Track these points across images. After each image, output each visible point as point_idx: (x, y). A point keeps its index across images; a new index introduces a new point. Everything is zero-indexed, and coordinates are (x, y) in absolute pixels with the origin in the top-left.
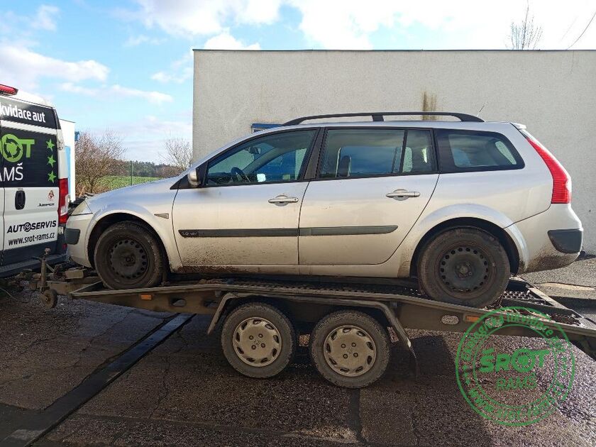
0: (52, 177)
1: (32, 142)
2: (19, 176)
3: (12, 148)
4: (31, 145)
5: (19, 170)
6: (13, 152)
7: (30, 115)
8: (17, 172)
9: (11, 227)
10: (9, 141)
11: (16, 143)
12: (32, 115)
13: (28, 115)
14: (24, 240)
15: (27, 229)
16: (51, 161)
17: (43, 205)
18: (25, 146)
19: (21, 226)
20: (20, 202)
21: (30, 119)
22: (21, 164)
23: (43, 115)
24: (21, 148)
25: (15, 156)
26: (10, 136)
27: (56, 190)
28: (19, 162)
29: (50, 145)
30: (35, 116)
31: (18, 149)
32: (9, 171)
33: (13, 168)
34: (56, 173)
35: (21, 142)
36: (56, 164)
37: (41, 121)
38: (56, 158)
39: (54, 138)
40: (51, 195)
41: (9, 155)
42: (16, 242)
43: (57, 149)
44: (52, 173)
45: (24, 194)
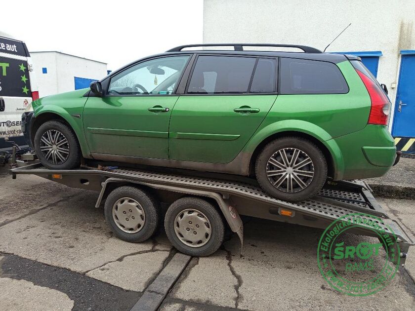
0: (25, 90)
1: (8, 65)
4: (6, 67)
12: (6, 46)
13: (2, 46)
15: (8, 125)
16: (24, 79)
17: (20, 109)
18: (1, 68)
21: (5, 49)
23: (15, 47)
27: (30, 99)
29: (22, 68)
30: (9, 47)
34: (29, 87)
36: (28, 82)
37: (13, 50)
38: (28, 77)
39: (25, 64)
40: (26, 102)
43: (28, 71)
44: (26, 87)
45: (3, 101)
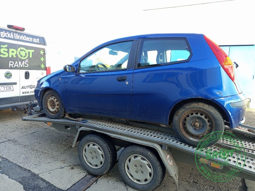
0: (43, 66)
1: (33, 51)
2: (27, 65)
3: (23, 53)
4: (32, 52)
5: (26, 63)
6: (24, 55)
7: (32, 40)
8: (26, 64)
9: (23, 87)
10: (21, 50)
11: (25, 51)
12: (33, 39)
13: (31, 40)
14: (29, 92)
16: (42, 59)
18: (29, 53)
19: (28, 86)
20: (27, 76)
21: (32, 41)
22: (27, 60)
23: (38, 40)
24: (27, 53)
25: (25, 57)
26: (22, 48)
27: (45, 72)
28: (26, 59)
29: (42, 53)
30: (35, 40)
31: (26, 54)
32: (22, 63)
33: (24, 62)
34: (45, 64)
35: (27, 51)
36: (45, 61)
37: (37, 42)
38: (44, 58)
39: (44, 50)
40: (42, 73)
41: (22, 56)
42: (26, 93)
43: (45, 54)
44: (43, 64)
45: (29, 73)
